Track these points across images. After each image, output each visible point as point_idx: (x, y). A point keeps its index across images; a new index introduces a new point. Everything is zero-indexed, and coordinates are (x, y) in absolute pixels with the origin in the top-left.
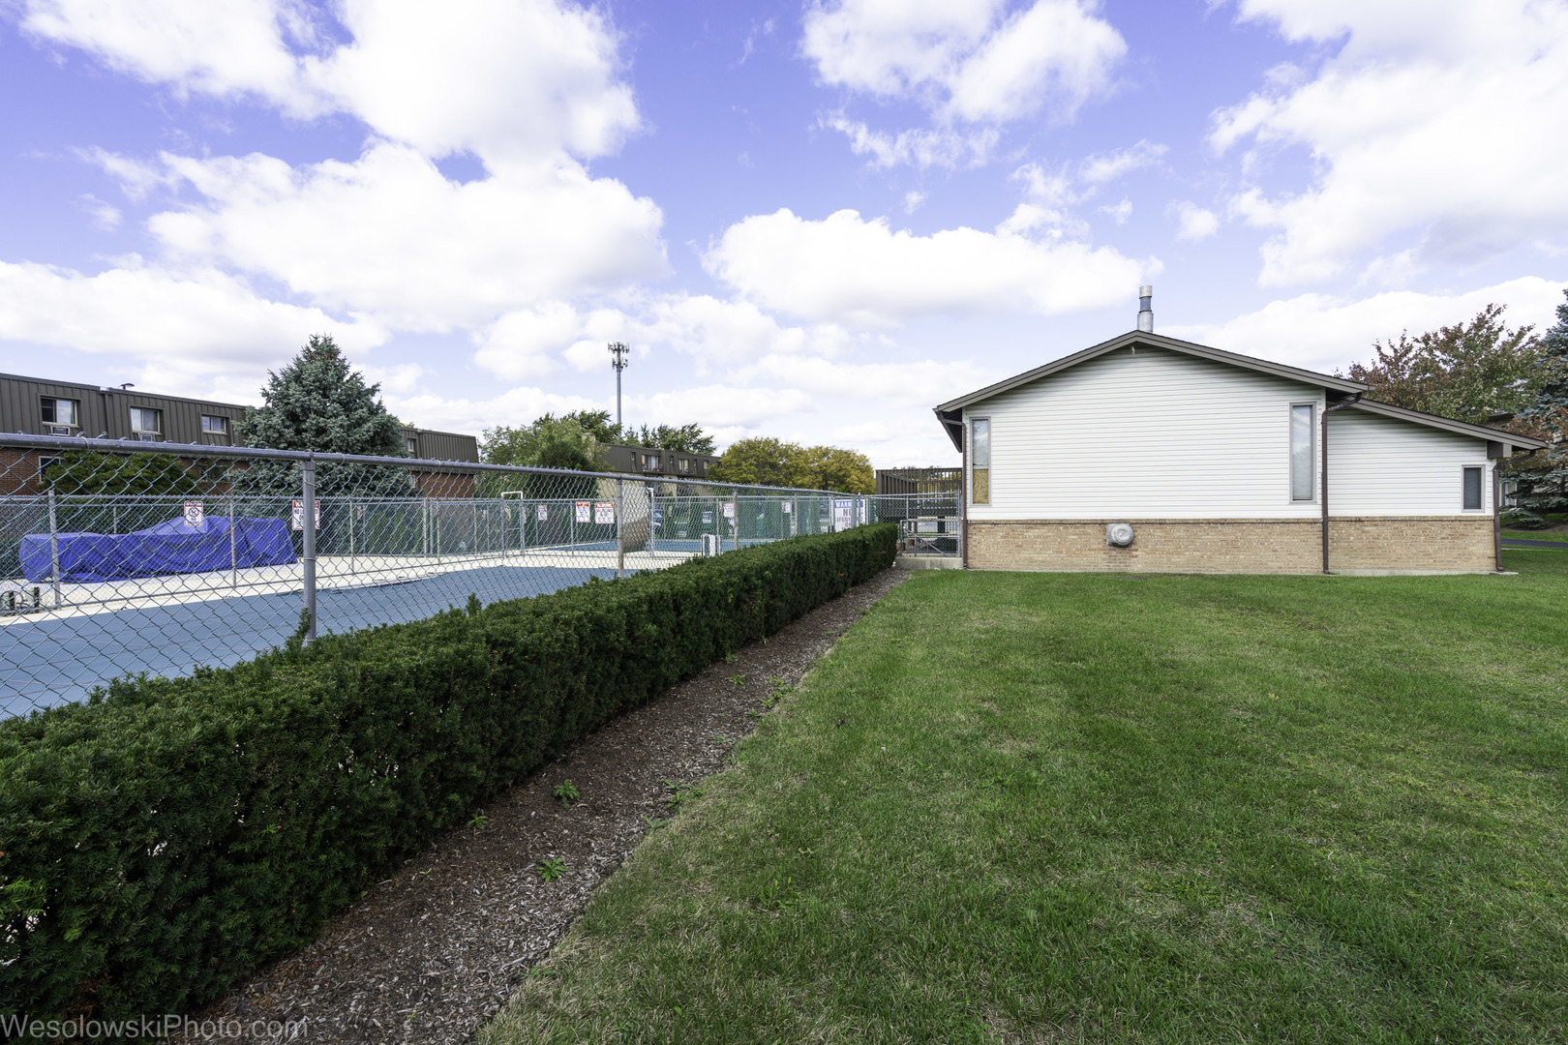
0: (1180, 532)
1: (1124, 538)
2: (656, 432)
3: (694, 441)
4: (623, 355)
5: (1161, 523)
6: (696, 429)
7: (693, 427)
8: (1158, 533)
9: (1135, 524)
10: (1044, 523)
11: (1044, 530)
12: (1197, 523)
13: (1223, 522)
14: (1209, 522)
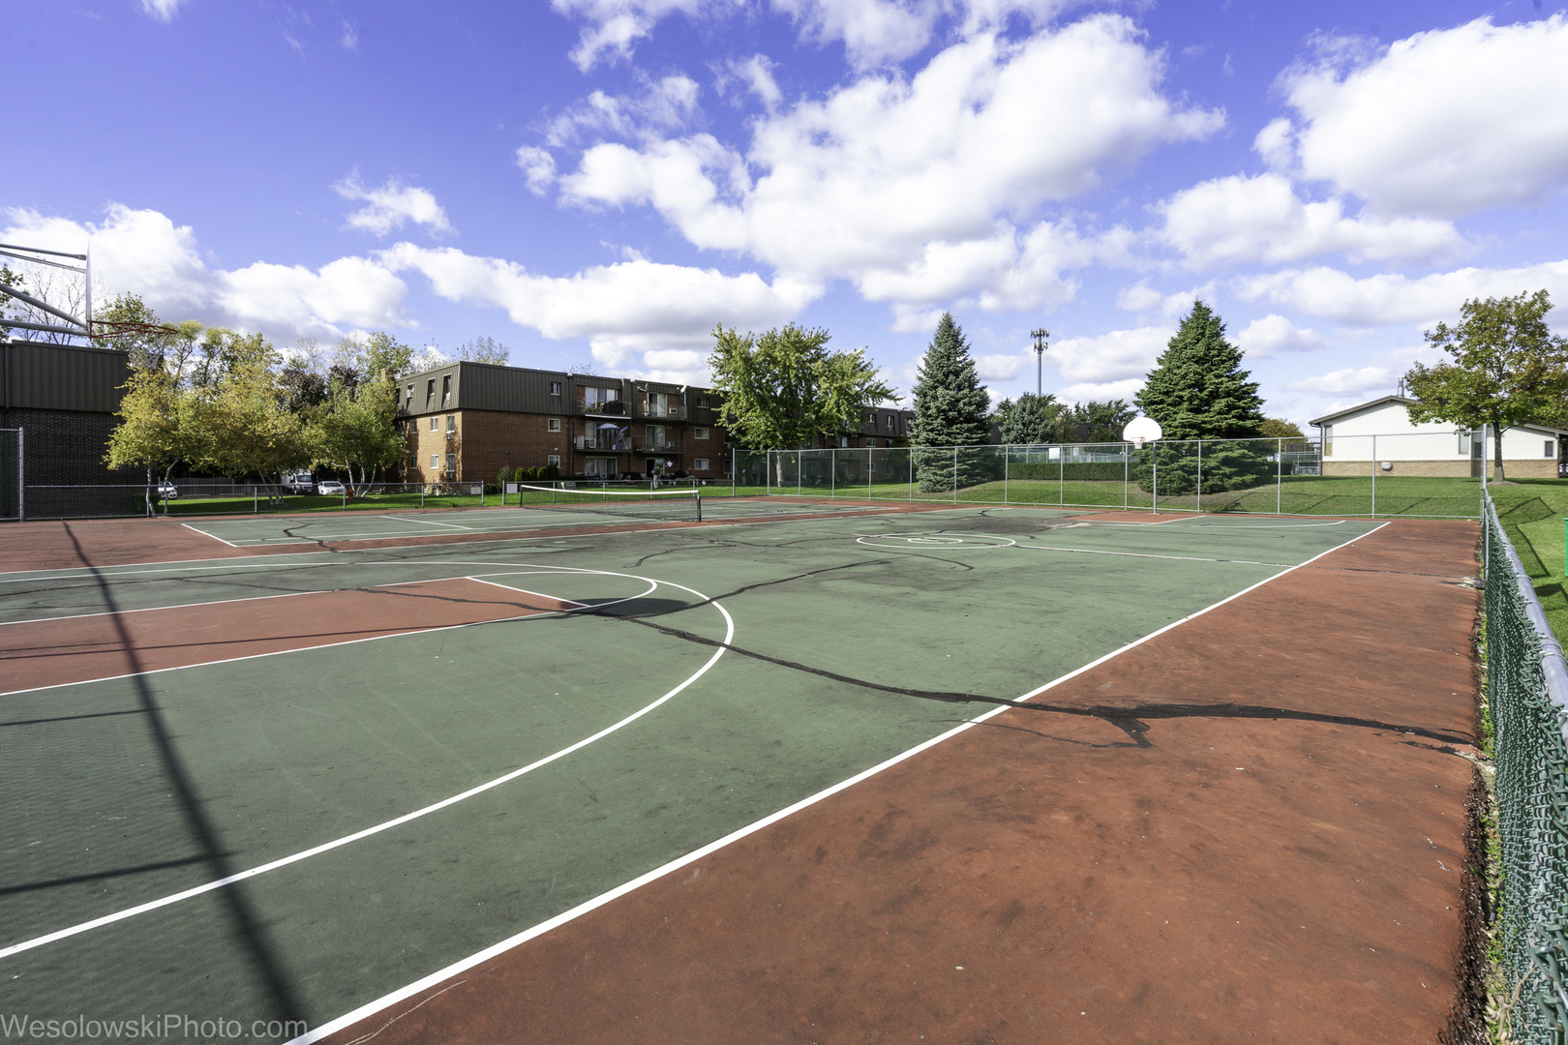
0: (1413, 465)
1: (1388, 467)
2: (1086, 408)
3: (1120, 414)
4: (1044, 339)
5: (1404, 462)
6: (1123, 404)
7: (1119, 402)
8: (1403, 465)
9: (1391, 462)
10: (1354, 462)
11: (1355, 465)
12: (1419, 462)
13: (1430, 461)
14: (1424, 461)
